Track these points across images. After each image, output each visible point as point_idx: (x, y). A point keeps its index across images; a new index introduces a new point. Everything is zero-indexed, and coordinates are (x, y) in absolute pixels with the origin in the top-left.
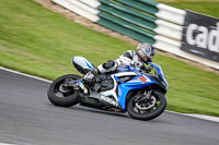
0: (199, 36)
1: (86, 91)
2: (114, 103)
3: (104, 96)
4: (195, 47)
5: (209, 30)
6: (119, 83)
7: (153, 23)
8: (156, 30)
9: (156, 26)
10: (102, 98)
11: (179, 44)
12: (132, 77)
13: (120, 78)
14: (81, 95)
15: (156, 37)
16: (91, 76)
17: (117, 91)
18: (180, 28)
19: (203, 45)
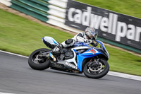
0: (76, 16)
1: (55, 60)
2: (74, 67)
3: (67, 63)
4: (73, 23)
5: (83, 12)
6: (77, 54)
7: (47, 7)
8: (49, 12)
9: (48, 9)
10: (66, 64)
11: (63, 21)
12: (86, 50)
13: (77, 50)
14: (52, 62)
15: (49, 16)
16: (58, 49)
17: (76, 59)
18: (64, 11)
19: (78, 22)
